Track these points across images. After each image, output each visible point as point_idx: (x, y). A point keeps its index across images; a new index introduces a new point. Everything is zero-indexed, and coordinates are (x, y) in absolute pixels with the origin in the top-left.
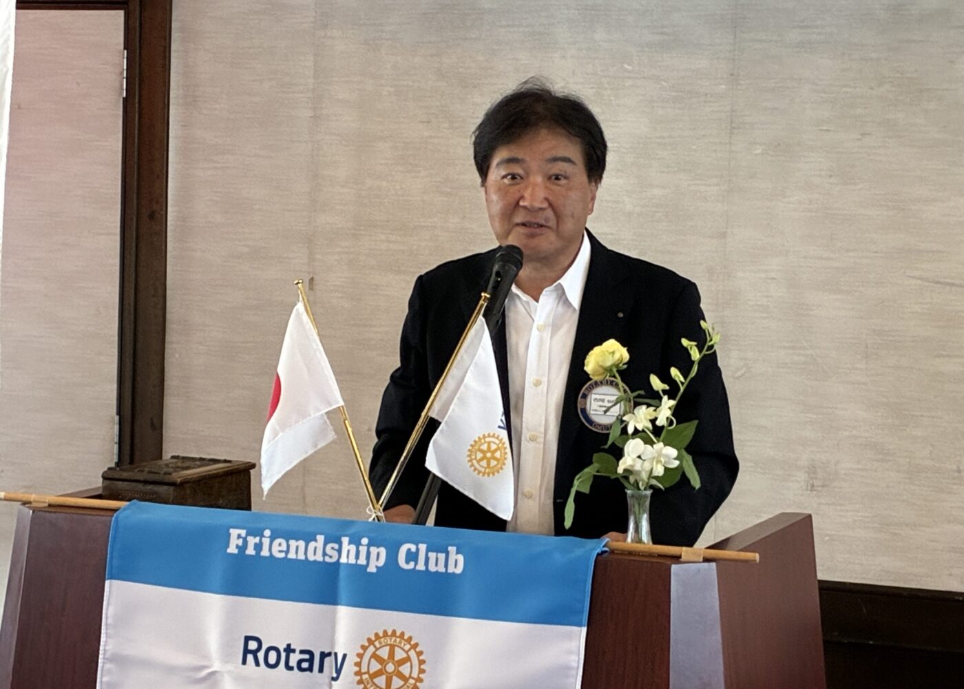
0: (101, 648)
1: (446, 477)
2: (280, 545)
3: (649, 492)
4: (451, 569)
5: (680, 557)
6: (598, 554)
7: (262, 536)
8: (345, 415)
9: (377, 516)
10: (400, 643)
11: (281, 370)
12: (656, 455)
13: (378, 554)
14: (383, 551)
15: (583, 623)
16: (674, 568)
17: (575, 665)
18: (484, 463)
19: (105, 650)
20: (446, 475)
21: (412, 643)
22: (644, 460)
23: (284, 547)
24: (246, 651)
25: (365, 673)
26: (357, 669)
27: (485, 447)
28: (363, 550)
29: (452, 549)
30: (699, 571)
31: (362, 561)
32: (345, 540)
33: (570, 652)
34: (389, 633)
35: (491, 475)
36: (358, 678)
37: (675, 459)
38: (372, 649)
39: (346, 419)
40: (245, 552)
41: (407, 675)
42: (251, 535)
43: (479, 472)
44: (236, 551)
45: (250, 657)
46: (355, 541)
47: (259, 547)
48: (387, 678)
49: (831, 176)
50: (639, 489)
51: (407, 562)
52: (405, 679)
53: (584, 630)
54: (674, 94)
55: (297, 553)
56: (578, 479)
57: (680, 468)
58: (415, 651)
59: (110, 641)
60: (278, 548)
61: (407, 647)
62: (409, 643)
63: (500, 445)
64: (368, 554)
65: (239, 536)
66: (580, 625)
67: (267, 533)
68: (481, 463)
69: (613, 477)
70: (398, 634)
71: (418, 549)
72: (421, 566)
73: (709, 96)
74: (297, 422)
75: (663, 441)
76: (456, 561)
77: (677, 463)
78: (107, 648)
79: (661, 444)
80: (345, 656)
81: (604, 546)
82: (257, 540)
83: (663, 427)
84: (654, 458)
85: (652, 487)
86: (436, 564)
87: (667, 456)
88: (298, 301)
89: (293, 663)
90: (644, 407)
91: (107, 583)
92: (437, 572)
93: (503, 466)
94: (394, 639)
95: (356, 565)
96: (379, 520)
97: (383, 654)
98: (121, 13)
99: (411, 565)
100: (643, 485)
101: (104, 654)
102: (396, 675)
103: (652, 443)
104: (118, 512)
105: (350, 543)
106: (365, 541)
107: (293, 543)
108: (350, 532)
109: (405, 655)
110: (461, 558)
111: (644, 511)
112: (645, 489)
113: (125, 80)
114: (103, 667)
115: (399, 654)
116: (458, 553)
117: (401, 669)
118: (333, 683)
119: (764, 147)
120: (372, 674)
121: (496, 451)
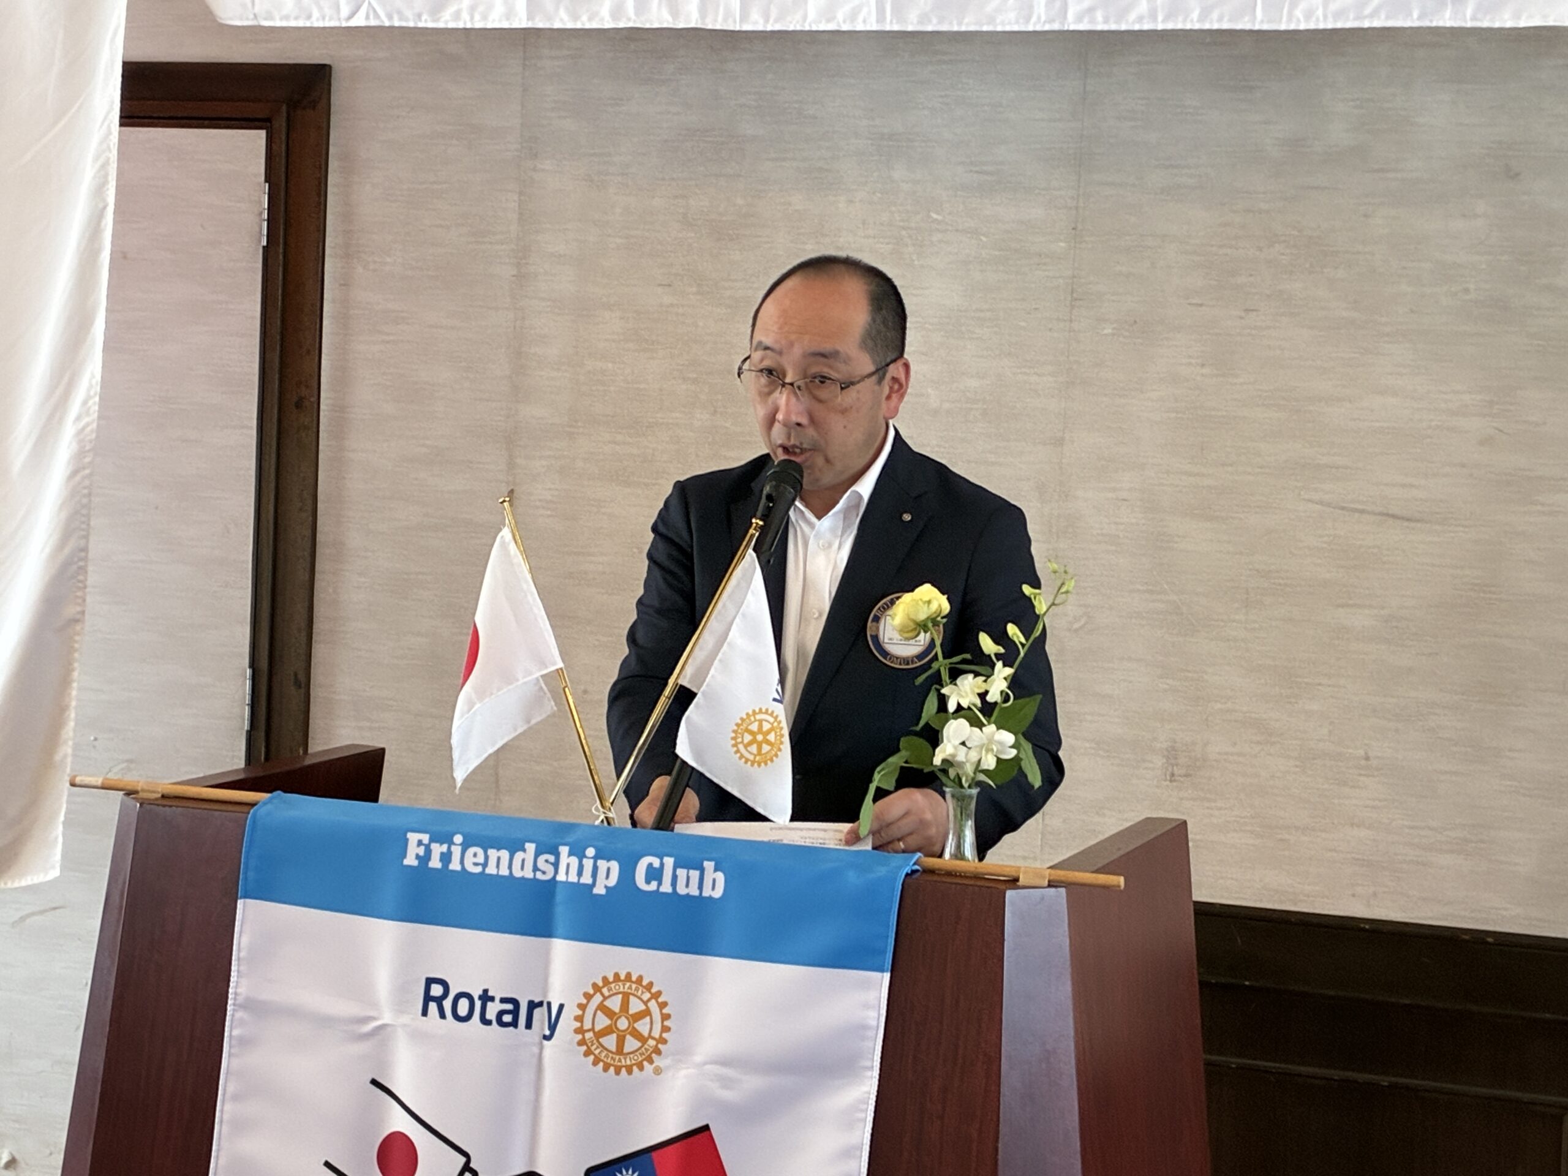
0: (231, 990)
1: (702, 765)
2: (475, 855)
3: (974, 791)
4: (705, 894)
5: (1016, 880)
6: (907, 875)
7: (451, 843)
8: (566, 682)
9: (607, 818)
10: (637, 989)
11: (480, 619)
12: (986, 741)
13: (609, 869)
14: (615, 866)
15: (886, 968)
16: (1010, 894)
17: (874, 1023)
18: (754, 748)
19: (236, 994)
20: (703, 764)
21: (654, 990)
22: (970, 748)
23: (481, 859)
24: (428, 998)
25: (589, 1031)
26: (578, 1024)
27: (754, 727)
28: (588, 864)
29: (709, 865)
30: (1042, 899)
31: (587, 879)
32: (564, 850)
33: (866, 1006)
34: (623, 977)
35: (763, 764)
36: (580, 1037)
37: (1012, 747)
38: (598, 998)
39: (566, 686)
40: (427, 864)
41: (646, 1034)
42: (436, 842)
43: (747, 761)
44: (415, 863)
45: (433, 1006)
46: (578, 852)
47: (446, 858)
48: (618, 1035)
49: (1203, 365)
50: (962, 786)
51: (648, 882)
52: (643, 1040)
53: (887, 976)
54: (997, 253)
55: (498, 866)
56: (879, 772)
57: (1017, 760)
58: (657, 1002)
59: (244, 982)
60: (472, 860)
61: (646, 996)
62: (650, 992)
63: (776, 724)
64: (595, 869)
65: (420, 843)
66: (882, 971)
67: (458, 839)
68: (749, 749)
69: (926, 770)
70: (634, 978)
71: (662, 865)
72: (666, 888)
73: (1043, 256)
74: (499, 690)
75: (995, 723)
76: (714, 881)
77: (1013, 753)
78: (239, 990)
79: (993, 727)
80: (561, 1007)
81: (915, 864)
82: (444, 848)
83: (996, 703)
84: (981, 747)
85: (979, 784)
86: (687, 884)
87: (1001, 743)
88: (504, 526)
89: (491, 1014)
90: (971, 676)
91: (240, 903)
92: (688, 895)
93: (779, 753)
94: (628, 984)
95: (578, 884)
96: (609, 823)
97: (615, 1004)
98: (263, 133)
99: (653, 886)
100: (966, 781)
101: (235, 999)
102: (631, 1034)
103: (980, 725)
104: (255, 807)
105: (570, 854)
106: (591, 852)
107: (491, 852)
108: (570, 840)
109: (643, 1007)
110: (720, 877)
111: (968, 817)
112: (970, 787)
113: (266, 223)
114: (233, 1015)
115: (636, 1006)
116: (716, 870)
117: (636, 1025)
118: (545, 1042)
119: (1115, 325)
120: (599, 1031)
121: (768, 732)
